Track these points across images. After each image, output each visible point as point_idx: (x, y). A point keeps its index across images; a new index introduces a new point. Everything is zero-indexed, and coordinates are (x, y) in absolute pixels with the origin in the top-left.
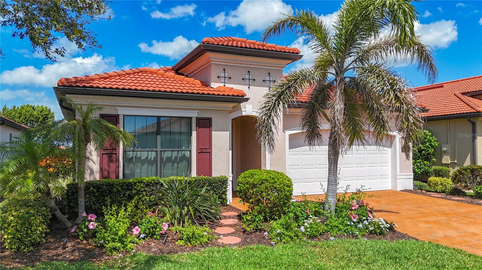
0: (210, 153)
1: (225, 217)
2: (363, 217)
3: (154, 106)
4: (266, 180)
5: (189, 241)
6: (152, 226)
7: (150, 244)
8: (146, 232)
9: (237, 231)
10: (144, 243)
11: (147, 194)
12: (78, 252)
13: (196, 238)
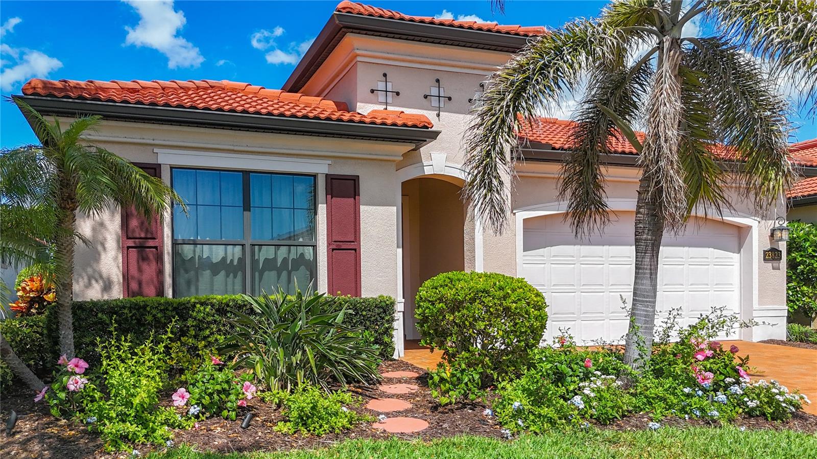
0: (356, 251)
1: (390, 381)
2: (726, 377)
3: (236, 148)
4: (484, 291)
5: (305, 424)
6: (218, 387)
7: (211, 430)
8: (203, 401)
9: (417, 406)
10: (197, 426)
11: (220, 330)
12: (39, 443)
13: (320, 418)
